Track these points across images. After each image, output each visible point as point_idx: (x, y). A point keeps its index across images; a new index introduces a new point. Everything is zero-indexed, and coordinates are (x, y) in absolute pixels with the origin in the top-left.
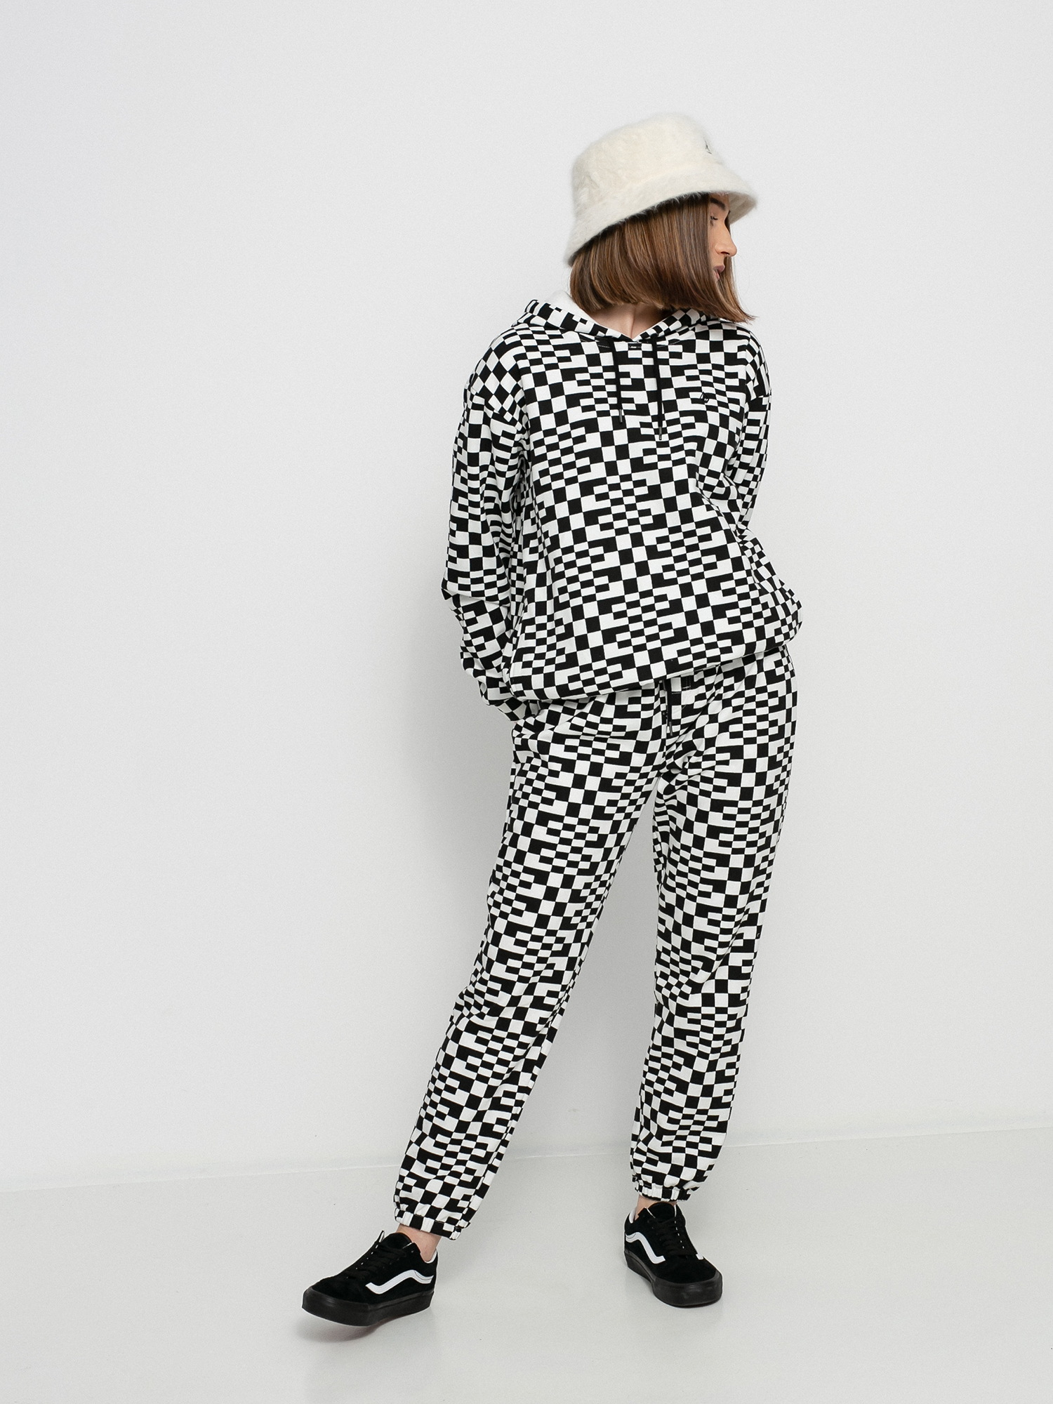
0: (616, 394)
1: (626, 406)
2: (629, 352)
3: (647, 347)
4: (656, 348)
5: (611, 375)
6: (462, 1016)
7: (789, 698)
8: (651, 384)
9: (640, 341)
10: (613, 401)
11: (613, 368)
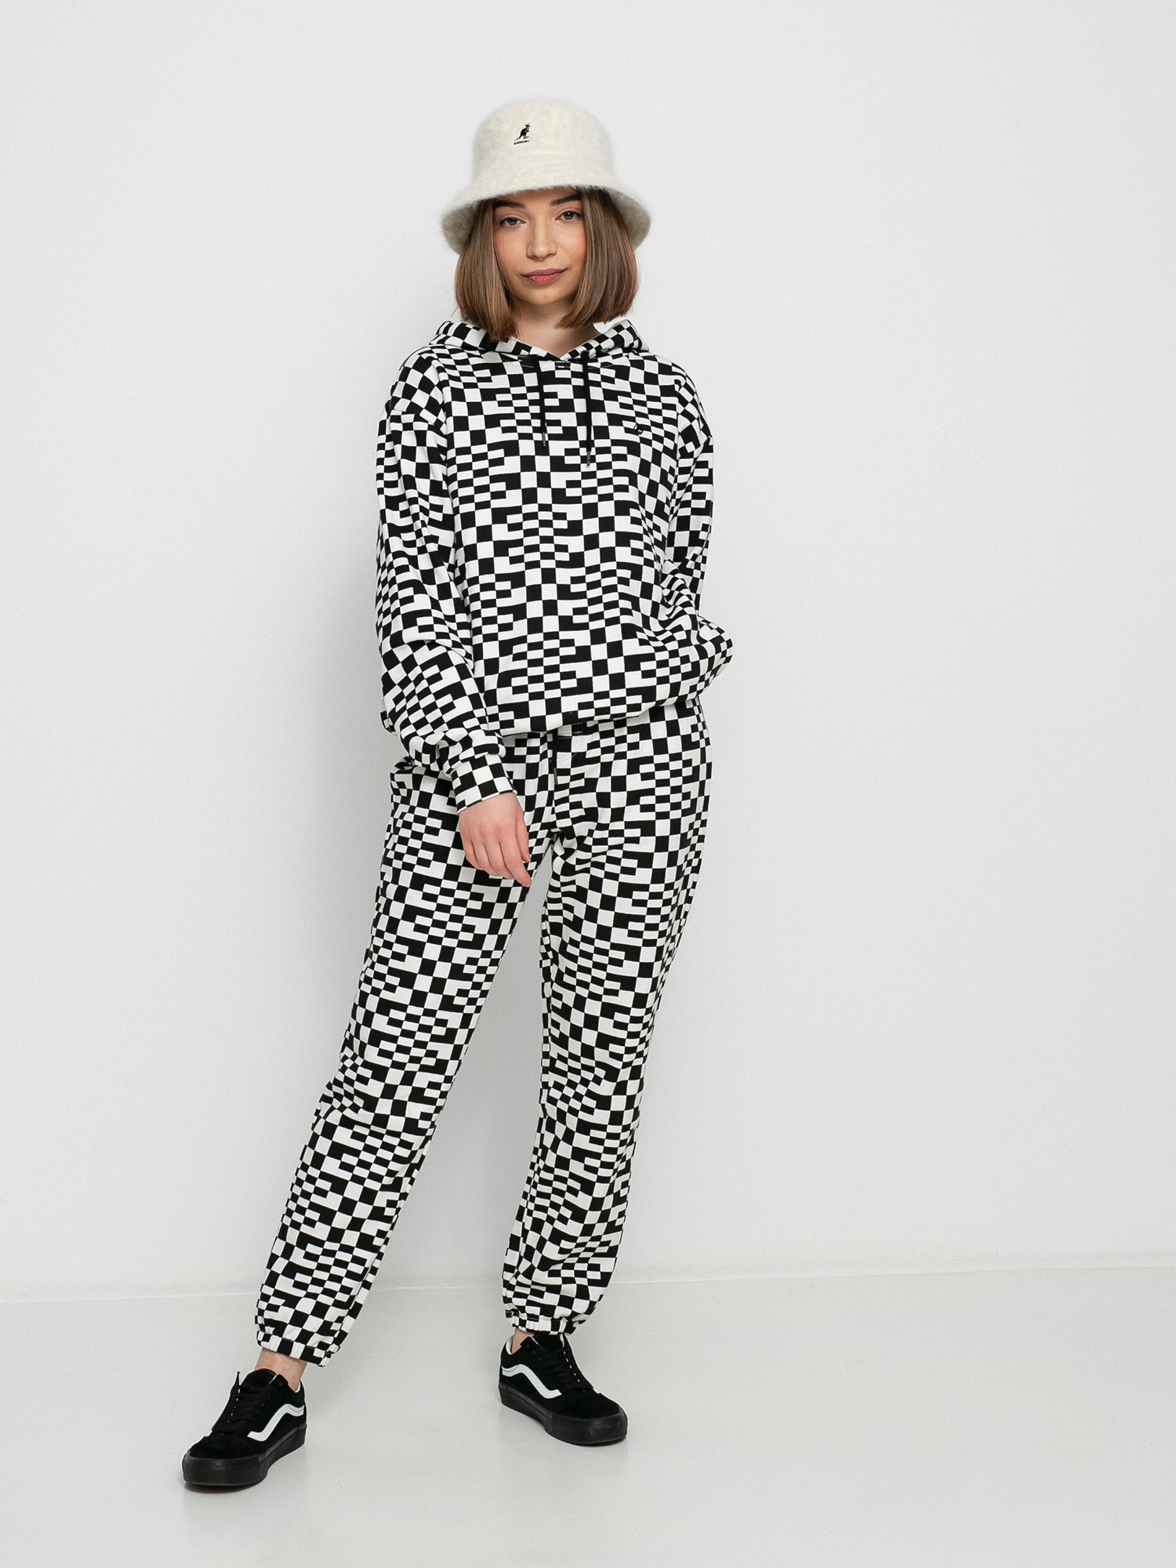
0: (540, 416)
1: (551, 430)
2: (556, 371)
3: (577, 367)
4: (587, 370)
5: (535, 396)
6: (332, 1109)
7: (703, 769)
8: (580, 405)
9: (569, 360)
10: (537, 423)
11: (538, 389)
